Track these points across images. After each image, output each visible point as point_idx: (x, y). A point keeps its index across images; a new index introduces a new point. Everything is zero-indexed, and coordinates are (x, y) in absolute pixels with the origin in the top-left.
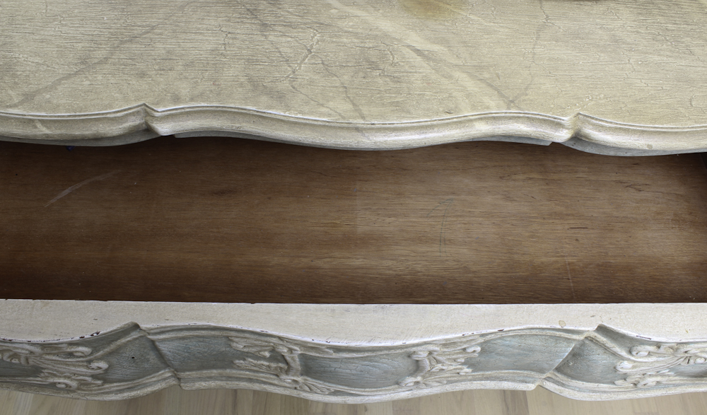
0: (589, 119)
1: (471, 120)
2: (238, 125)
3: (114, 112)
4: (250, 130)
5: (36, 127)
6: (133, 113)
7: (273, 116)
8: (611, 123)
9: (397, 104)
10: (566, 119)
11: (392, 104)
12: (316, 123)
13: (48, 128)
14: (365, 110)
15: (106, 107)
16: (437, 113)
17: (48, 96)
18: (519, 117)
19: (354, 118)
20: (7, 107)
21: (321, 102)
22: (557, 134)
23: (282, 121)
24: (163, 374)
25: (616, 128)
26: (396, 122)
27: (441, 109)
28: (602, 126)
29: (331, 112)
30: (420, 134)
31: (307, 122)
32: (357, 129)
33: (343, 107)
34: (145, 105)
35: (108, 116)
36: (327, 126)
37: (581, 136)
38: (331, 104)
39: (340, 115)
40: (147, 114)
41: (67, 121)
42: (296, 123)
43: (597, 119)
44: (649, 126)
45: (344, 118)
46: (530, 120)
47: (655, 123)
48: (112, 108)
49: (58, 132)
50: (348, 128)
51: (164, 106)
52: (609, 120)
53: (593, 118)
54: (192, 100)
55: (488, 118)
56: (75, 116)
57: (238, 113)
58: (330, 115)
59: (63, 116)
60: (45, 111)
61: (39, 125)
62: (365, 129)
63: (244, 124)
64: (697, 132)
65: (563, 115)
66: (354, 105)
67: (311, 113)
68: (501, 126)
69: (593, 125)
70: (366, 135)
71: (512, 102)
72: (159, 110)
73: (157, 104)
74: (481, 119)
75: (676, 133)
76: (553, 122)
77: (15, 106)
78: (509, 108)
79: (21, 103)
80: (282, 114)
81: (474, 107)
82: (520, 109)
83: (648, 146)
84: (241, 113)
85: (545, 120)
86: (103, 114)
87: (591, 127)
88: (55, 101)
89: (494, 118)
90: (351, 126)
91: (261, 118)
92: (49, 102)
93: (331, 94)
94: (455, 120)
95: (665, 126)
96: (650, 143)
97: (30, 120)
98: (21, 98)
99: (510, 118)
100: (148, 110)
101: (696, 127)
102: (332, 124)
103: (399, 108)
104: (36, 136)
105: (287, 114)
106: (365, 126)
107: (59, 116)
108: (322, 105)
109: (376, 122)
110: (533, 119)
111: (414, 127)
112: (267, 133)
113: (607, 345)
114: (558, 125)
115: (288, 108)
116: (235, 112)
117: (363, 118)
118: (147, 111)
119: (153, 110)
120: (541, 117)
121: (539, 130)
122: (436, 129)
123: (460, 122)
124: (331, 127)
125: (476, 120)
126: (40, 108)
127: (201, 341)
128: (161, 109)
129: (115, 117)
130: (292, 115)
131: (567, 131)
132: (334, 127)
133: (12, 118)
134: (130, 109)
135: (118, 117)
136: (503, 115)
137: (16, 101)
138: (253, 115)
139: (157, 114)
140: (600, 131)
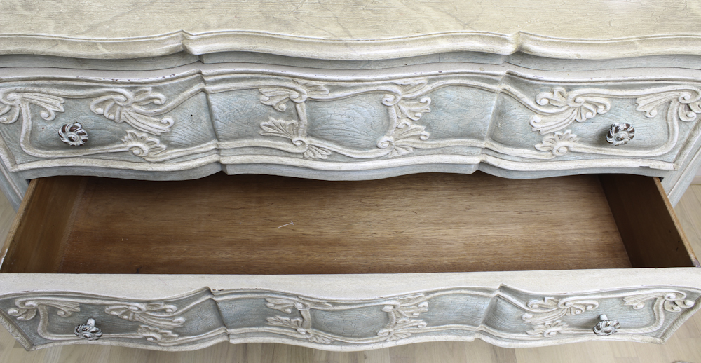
0: (528, 36)
1: (435, 38)
2: (254, 46)
3: (159, 36)
4: (263, 49)
5: (98, 49)
6: (173, 37)
7: (282, 37)
8: (546, 37)
9: (377, 27)
10: (510, 36)
11: (373, 27)
12: (314, 41)
13: (107, 49)
14: (352, 31)
15: (153, 33)
16: (408, 33)
17: (108, 27)
18: (472, 35)
19: (344, 36)
20: (77, 34)
21: (318, 27)
22: (503, 48)
23: (288, 40)
24: (208, 145)
25: (550, 42)
26: (376, 38)
27: (411, 30)
28: (539, 41)
29: (326, 33)
30: (395, 48)
31: (308, 40)
32: (346, 45)
33: (336, 30)
34: (183, 31)
35: (154, 39)
36: (323, 43)
37: (524, 50)
38: (326, 28)
39: (333, 34)
40: (184, 38)
41: (122, 43)
42: (299, 42)
43: (534, 35)
44: (576, 39)
45: (336, 36)
46: (482, 37)
47: (581, 37)
48: (158, 33)
49: (115, 52)
50: (339, 44)
51: (198, 31)
52: (544, 36)
53: (531, 35)
54: (219, 27)
55: (448, 37)
56: (129, 39)
57: (254, 36)
58: (325, 35)
59: (120, 40)
60: (106, 36)
61: (100, 47)
62: (352, 45)
63: (259, 45)
64: (616, 44)
65: (507, 33)
66: (343, 28)
67: (311, 34)
68: (459, 43)
69: (532, 40)
70: (353, 49)
71: (467, 24)
72: (194, 34)
73: (192, 30)
74: (443, 37)
75: (599, 44)
76: (500, 38)
77: (83, 33)
78: (464, 29)
79: (87, 31)
80: (289, 35)
81: (437, 28)
82: (473, 29)
83: (577, 55)
84: (257, 36)
85: (493, 37)
86: (150, 38)
87: (530, 42)
88: (113, 30)
89: (453, 36)
90: (341, 42)
91: (272, 39)
92: (109, 31)
93: (326, 22)
94: (422, 37)
95: (589, 39)
96: (579, 53)
97: (94, 43)
98: (87, 28)
99: (466, 36)
100: (185, 34)
101: (614, 40)
102: (327, 41)
103: (378, 29)
104: (97, 56)
105: (292, 35)
106: (352, 42)
107: (116, 40)
108: (319, 29)
109: (360, 39)
110: (484, 37)
111: (390, 42)
112: (276, 51)
113: (518, 96)
114: (504, 40)
115: (293, 31)
116: (252, 36)
117: (351, 36)
118: (184, 36)
119: (189, 34)
120: (490, 35)
121: (489, 45)
122: (407, 45)
123: (426, 39)
124: (325, 44)
125: (438, 37)
126: (102, 34)
127: (239, 96)
128: (195, 34)
129: (160, 40)
130: (296, 36)
131: (512, 45)
132: (329, 44)
133: (80, 43)
134: (171, 34)
135: (162, 40)
136: (460, 34)
137: (83, 30)
138: (266, 37)
139: (192, 38)
140: (537, 45)
